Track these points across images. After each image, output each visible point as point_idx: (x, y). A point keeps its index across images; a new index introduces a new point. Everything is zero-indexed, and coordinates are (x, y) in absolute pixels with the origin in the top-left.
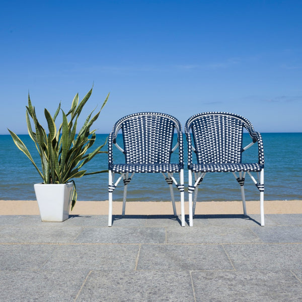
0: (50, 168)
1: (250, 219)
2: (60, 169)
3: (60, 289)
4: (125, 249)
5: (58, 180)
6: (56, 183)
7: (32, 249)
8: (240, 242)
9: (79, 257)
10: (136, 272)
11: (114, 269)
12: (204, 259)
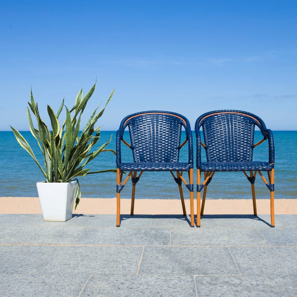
0: (52, 166)
1: (260, 219)
2: (63, 167)
3: (57, 294)
4: (128, 251)
5: (61, 178)
6: (59, 182)
7: (31, 251)
8: (246, 244)
9: (80, 259)
10: (138, 276)
11: (115, 272)
12: (209, 262)
